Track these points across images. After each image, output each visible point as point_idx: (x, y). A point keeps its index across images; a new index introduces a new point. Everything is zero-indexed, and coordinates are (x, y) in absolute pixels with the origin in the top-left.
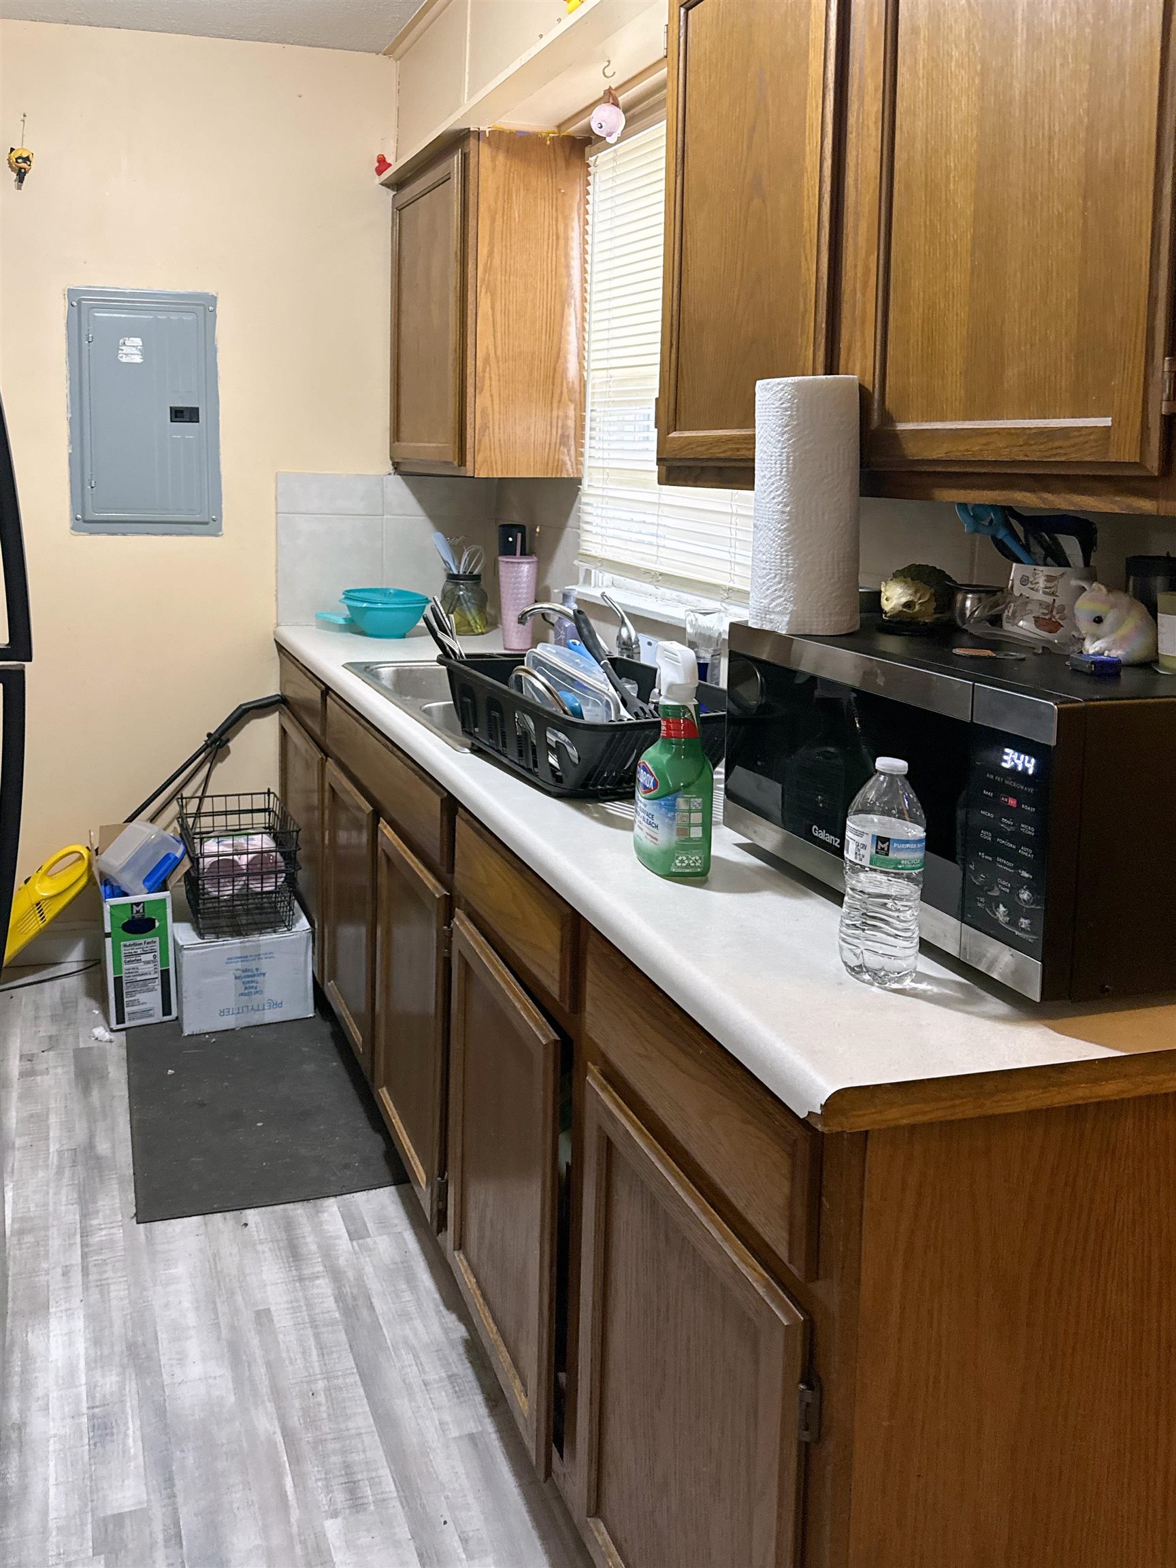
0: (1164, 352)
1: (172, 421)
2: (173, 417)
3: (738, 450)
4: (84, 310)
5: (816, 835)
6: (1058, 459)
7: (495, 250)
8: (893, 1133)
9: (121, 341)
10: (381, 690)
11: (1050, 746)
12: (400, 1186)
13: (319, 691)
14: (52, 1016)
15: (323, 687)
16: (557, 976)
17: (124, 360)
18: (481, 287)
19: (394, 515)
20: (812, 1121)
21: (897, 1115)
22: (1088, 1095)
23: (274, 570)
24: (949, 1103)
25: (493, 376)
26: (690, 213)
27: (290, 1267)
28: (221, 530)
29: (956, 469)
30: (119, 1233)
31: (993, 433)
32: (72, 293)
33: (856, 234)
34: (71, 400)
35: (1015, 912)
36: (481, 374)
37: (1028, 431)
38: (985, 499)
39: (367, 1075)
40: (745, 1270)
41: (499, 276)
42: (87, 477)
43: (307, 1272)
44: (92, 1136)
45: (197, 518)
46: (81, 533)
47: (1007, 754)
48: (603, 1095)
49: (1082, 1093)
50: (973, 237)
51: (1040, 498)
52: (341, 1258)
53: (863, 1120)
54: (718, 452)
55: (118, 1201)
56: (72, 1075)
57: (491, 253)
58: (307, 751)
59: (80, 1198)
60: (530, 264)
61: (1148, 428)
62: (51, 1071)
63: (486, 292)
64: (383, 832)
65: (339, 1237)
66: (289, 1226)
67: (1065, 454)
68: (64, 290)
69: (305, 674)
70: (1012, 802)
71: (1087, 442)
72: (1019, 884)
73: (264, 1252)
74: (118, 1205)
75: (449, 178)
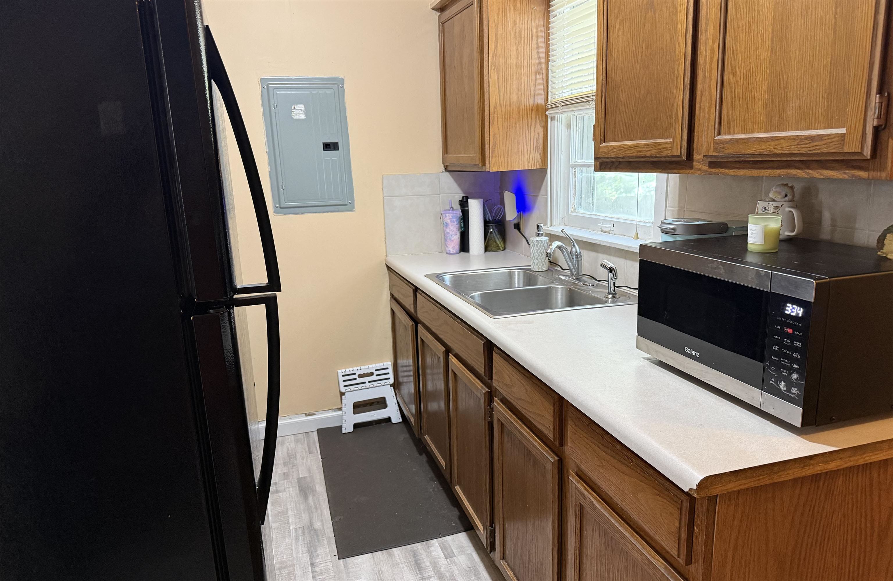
0: (877, 92)
1: (324, 150)
2: (325, 148)
3: (640, 151)
4: (271, 90)
5: (687, 351)
6: (816, 152)
7: (499, 45)
8: (729, 496)
9: (293, 106)
10: (445, 287)
11: (811, 302)
12: (468, 532)
13: (412, 290)
14: (284, 463)
15: (414, 288)
16: (552, 429)
17: (295, 117)
18: (491, 66)
19: (445, 194)
20: (691, 493)
21: (732, 486)
22: (823, 469)
23: (383, 227)
24: (757, 478)
25: (499, 116)
26: (612, 22)
27: (417, 573)
28: (354, 208)
29: (760, 159)
30: (330, 565)
31: (781, 139)
32: (263, 81)
33: (707, 30)
34: (268, 141)
35: (790, 384)
36: (493, 115)
37: (800, 137)
38: (775, 174)
39: (449, 480)
40: (654, 562)
41: (501, 59)
42: (280, 184)
43: (425, 575)
44: (311, 519)
45: (341, 202)
46: (279, 214)
47: (788, 307)
48: (579, 486)
49: (819, 468)
50: (773, 33)
51: (805, 172)
52: (442, 568)
53: (717, 490)
54: (630, 153)
55: (328, 549)
56: (298, 491)
57: (496, 47)
58: (405, 321)
59: (309, 550)
60: (517, 52)
61: (866, 134)
62: (287, 490)
63: (494, 69)
64: (451, 360)
65: (440, 558)
66: (415, 555)
67: (820, 149)
68: (258, 79)
69: (403, 281)
70: (790, 331)
71: (832, 142)
72: (791, 371)
73: (403, 568)
74: (328, 552)
75: (472, 4)
